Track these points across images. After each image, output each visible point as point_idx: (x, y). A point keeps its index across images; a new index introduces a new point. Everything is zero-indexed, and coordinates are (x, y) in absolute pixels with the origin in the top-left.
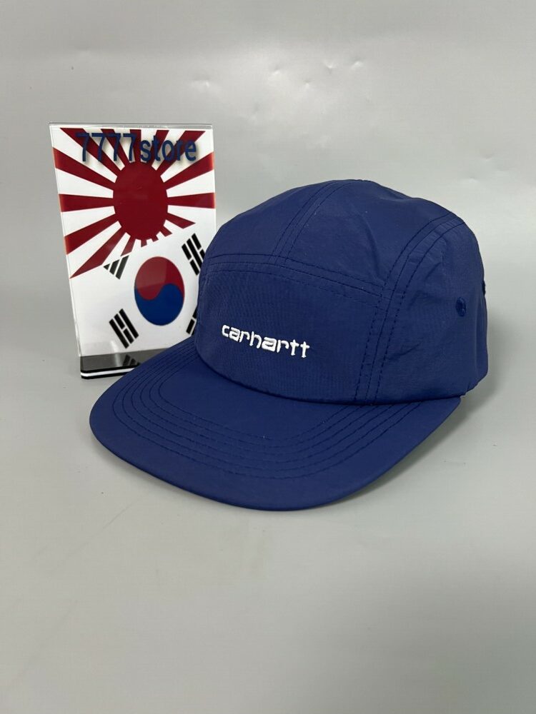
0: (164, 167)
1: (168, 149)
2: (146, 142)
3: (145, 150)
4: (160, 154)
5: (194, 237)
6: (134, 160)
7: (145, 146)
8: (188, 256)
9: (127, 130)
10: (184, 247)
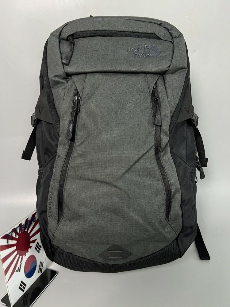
3: (23, 228)
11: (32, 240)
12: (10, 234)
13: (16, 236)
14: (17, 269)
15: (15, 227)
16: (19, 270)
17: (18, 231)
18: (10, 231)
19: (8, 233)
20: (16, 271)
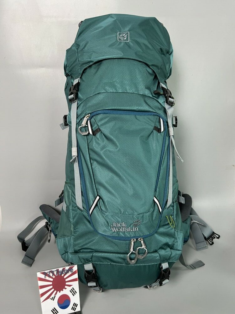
0: (64, 275)
1: (66, 271)
2: (60, 271)
3: (60, 273)
4: (64, 273)
5: (73, 288)
6: (57, 275)
7: (60, 272)
8: (71, 292)
9: (56, 269)
10: (70, 291)
11: (67, 283)
12: (48, 273)
13: (53, 276)
14: (51, 297)
15: (53, 270)
16: (53, 299)
17: (55, 273)
18: (49, 271)
19: (46, 271)
20: (50, 299)
